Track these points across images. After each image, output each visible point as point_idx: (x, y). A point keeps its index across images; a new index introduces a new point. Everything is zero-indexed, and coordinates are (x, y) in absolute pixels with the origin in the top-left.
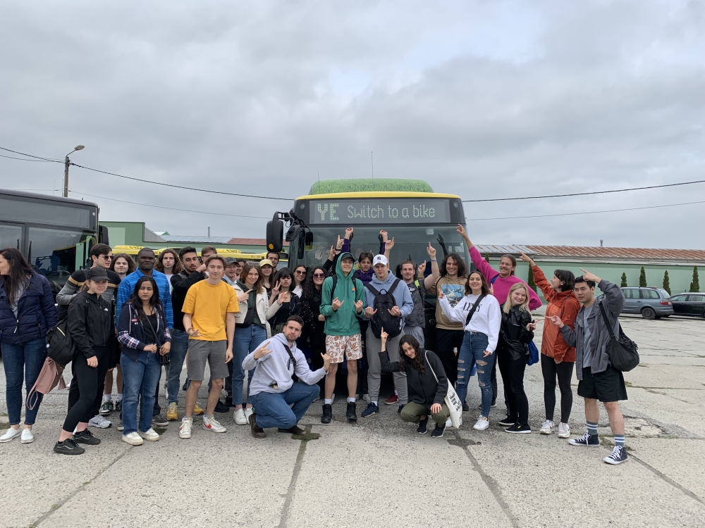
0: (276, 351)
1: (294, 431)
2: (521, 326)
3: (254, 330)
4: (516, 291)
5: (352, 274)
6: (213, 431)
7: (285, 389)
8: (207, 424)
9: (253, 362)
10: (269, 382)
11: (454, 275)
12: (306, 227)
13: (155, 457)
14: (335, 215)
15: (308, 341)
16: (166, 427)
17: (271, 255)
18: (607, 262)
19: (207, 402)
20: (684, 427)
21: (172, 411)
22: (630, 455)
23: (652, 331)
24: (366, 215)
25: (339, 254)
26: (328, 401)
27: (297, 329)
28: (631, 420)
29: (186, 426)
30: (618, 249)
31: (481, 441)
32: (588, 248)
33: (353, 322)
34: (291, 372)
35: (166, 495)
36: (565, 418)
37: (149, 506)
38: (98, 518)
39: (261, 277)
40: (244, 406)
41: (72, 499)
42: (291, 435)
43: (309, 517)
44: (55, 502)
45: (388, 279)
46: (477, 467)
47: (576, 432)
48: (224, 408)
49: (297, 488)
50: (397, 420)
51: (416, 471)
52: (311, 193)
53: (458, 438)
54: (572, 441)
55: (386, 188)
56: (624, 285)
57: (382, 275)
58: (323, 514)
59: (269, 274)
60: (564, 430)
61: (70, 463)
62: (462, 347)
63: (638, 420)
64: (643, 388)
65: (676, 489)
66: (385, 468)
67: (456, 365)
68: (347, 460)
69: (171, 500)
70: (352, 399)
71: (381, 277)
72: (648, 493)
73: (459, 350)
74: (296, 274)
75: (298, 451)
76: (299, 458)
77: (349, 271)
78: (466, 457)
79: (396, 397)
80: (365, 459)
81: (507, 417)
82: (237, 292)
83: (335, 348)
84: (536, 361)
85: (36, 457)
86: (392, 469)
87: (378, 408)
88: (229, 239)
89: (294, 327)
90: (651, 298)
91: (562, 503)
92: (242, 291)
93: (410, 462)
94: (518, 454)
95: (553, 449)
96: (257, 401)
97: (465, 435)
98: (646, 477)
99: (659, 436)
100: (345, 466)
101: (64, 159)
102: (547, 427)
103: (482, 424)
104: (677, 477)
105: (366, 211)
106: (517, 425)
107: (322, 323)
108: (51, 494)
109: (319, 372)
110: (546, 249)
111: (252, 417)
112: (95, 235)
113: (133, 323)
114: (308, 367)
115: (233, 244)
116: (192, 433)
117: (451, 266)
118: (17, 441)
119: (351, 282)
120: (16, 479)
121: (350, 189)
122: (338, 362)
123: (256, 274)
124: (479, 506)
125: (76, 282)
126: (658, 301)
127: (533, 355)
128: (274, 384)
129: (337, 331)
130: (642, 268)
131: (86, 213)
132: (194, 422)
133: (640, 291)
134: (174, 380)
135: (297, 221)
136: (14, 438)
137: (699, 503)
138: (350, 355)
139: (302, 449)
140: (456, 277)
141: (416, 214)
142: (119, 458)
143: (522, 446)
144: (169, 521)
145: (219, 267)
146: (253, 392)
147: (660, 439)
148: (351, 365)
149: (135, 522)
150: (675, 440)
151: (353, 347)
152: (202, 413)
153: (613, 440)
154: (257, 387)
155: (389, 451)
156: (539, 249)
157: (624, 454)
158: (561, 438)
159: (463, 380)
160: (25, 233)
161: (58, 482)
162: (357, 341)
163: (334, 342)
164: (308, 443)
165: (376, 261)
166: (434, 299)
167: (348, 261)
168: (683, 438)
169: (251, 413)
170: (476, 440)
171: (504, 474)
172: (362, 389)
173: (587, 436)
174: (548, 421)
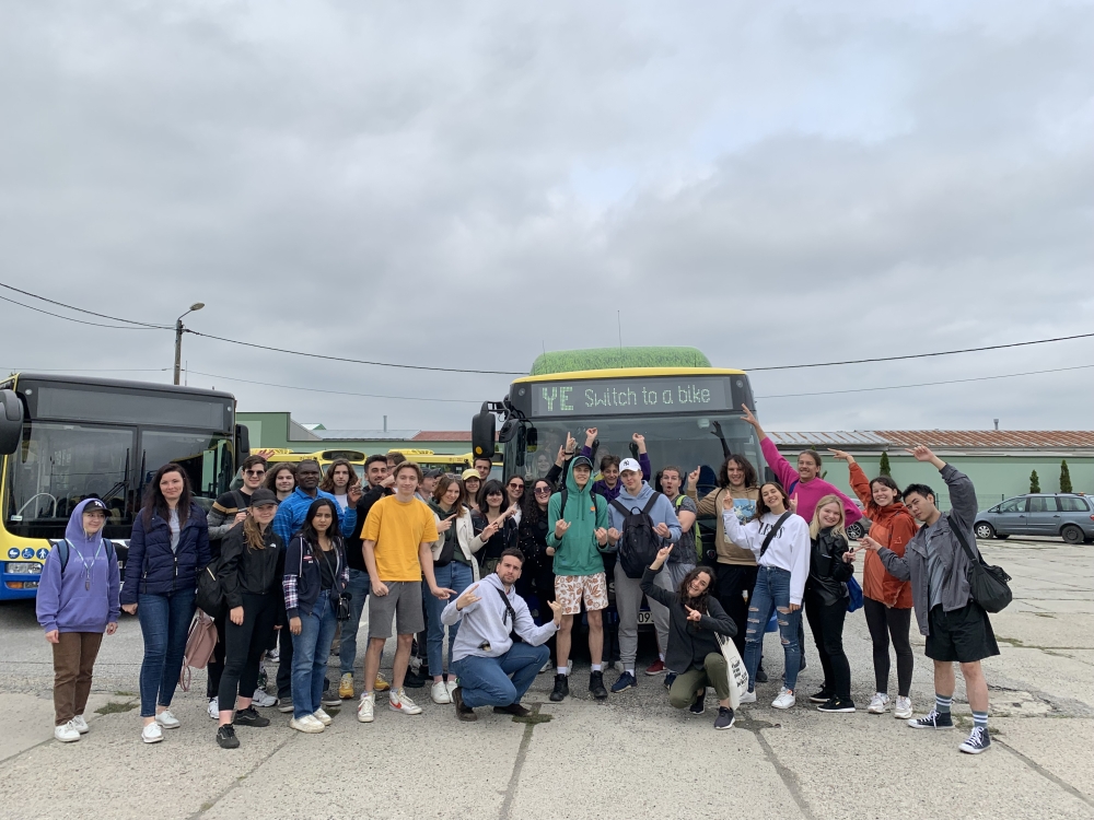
0: (487, 599)
1: (514, 710)
2: (834, 558)
3: (455, 569)
4: (826, 507)
5: (589, 487)
6: (403, 712)
7: (501, 652)
8: (396, 702)
9: (456, 614)
10: (478, 643)
11: (739, 485)
12: (527, 421)
13: (327, 745)
14: (567, 403)
15: (533, 584)
16: (339, 708)
17: (480, 462)
18: (1006, 454)
20: (1086, 702)
21: (346, 685)
23: (1075, 563)
24: (612, 400)
25: (571, 460)
26: (563, 670)
27: (515, 568)
28: (1010, 693)
29: (367, 703)
30: (1024, 432)
31: (781, 723)
32: (975, 433)
33: (591, 556)
34: (509, 628)
35: (347, 792)
36: (904, 690)
37: (325, 805)
40: (445, 679)
41: (225, 797)
44: (205, 800)
45: (642, 492)
46: (770, 755)
48: (417, 681)
49: (520, 784)
51: (684, 762)
52: (535, 372)
53: (749, 719)
54: (913, 722)
56: (1035, 490)
57: (633, 486)
58: (554, 814)
59: (475, 490)
60: (904, 707)
61: (216, 753)
62: (756, 590)
63: (1018, 693)
64: (1039, 648)
65: (1053, 784)
66: (642, 759)
67: (746, 613)
68: (589, 748)
69: (354, 798)
70: (597, 667)
71: (632, 490)
72: (1010, 789)
73: (750, 594)
74: (509, 488)
75: (521, 737)
76: (523, 746)
77: (584, 483)
78: (757, 745)
79: (662, 664)
80: (614, 747)
81: (821, 690)
83: (568, 593)
85: (172, 746)
86: (651, 759)
87: (634, 679)
88: (416, 433)
89: (511, 564)
91: (884, 802)
92: (438, 517)
93: (677, 751)
94: (833, 739)
95: (885, 733)
96: (463, 668)
97: (759, 716)
98: (1012, 769)
99: (1046, 715)
100: (586, 756)
101: (174, 324)
102: (878, 702)
103: (784, 700)
104: (1057, 769)
105: (612, 396)
106: (835, 701)
107: (552, 558)
108: (198, 791)
109: (548, 629)
110: (907, 435)
111: (457, 692)
112: (232, 437)
113: (305, 562)
114: (532, 621)
115: (422, 441)
116: (375, 715)
117: (735, 473)
119: (589, 498)
120: (150, 774)
121: (589, 365)
122: (572, 613)
123: (456, 491)
124: (768, 804)
125: (223, 509)
126: (1087, 514)
128: (485, 646)
129: (568, 569)
130: (1064, 463)
131: (218, 408)
132: (376, 700)
133: (1057, 499)
134: (348, 641)
135: (514, 413)
137: (1081, 801)
138: (590, 602)
139: (527, 735)
140: (743, 487)
141: (683, 399)
142: (280, 747)
143: (839, 729)
145: (412, 478)
146: (457, 657)
147: (1046, 719)
148: (594, 618)
150: (1069, 720)
151: (594, 591)
152: (387, 689)
153: (972, 720)
154: (462, 649)
155: (647, 737)
156: (896, 436)
157: (986, 738)
158: (898, 718)
159: (754, 636)
160: (138, 439)
161: (204, 777)
162: (599, 583)
163: (567, 584)
164: (536, 727)
165: (622, 467)
166: (713, 521)
167: (583, 468)
168: (1081, 717)
169: (455, 686)
170: (773, 721)
171: (808, 765)
172: (612, 653)
173: (935, 714)
174: (879, 694)
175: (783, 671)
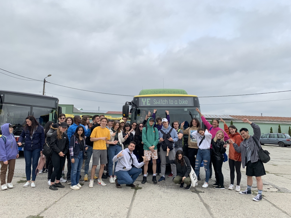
0: (125, 155)
1: (132, 186)
2: (221, 147)
3: (117, 147)
4: (219, 134)
5: (153, 126)
6: (101, 185)
7: (129, 170)
8: (99, 182)
9: (117, 159)
10: (123, 167)
11: (195, 127)
12: (138, 107)
13: (80, 194)
14: (149, 103)
15: (138, 152)
16: (84, 183)
17: (124, 118)
18: (264, 122)
19: (99, 175)
20: (287, 189)
21: (86, 177)
22: (263, 198)
23: (282, 152)
24: (161, 103)
26: (145, 175)
27: (133, 147)
28: (266, 185)
29: (91, 183)
30: (269, 117)
31: (205, 191)
32: (256, 117)
34: (131, 163)
35: (85, 207)
36: (238, 184)
37: (79, 210)
38: (61, 213)
39: (120, 127)
40: (113, 177)
41: (51, 207)
42: (131, 187)
43: (137, 215)
44: (45, 207)
45: (168, 128)
46: (202, 200)
47: (243, 189)
48: (106, 177)
49: (133, 206)
50: (172, 183)
51: (178, 201)
52: (140, 94)
53: (196, 190)
54: (241, 192)
55: (169, 93)
56: (271, 132)
57: (166, 126)
58: (142, 215)
59: (123, 126)
60: (238, 188)
63: (269, 186)
64: (274, 174)
65: (279, 210)
66: (167, 200)
68: (152, 197)
69: (87, 208)
70: (155, 175)
71: (166, 127)
72: (268, 212)
75: (133, 193)
76: (134, 195)
77: (152, 125)
78: (198, 197)
79: (172, 175)
80: (159, 197)
81: (215, 183)
82: (111, 132)
83: (148, 155)
84: (227, 160)
85: (37, 192)
86: (169, 200)
87: (165, 178)
88: (107, 112)
89: (132, 146)
90: (282, 138)
91: (233, 214)
92: (113, 132)
93: (176, 198)
94: (219, 196)
95: (233, 195)
96: (118, 174)
97: (198, 189)
98: (268, 206)
99: (277, 192)
100: (151, 199)
102: (231, 187)
103: (205, 185)
104: (281, 207)
105: (161, 101)
106: (219, 186)
108: (44, 205)
109: (142, 164)
110: (238, 117)
111: (116, 180)
112: (57, 110)
113: (76, 143)
114: (137, 161)
115: (109, 114)
116: (93, 186)
117: (194, 123)
118: (29, 187)
119: (153, 129)
120: (31, 200)
121: (155, 93)
122: (148, 160)
123: (118, 126)
124: (201, 214)
125: (53, 128)
126: (285, 139)
127: (226, 158)
128: (124, 168)
130: (279, 125)
131: (54, 102)
132: (94, 182)
133: (278, 135)
134: (87, 165)
135: (134, 105)
136: (28, 186)
137: (287, 215)
138: (153, 157)
139: (135, 193)
141: (180, 103)
142: (67, 193)
143: (220, 194)
144: (87, 215)
145: (105, 122)
146: (117, 170)
148: (154, 161)
149: (74, 215)
150: (283, 193)
151: (155, 154)
152: (97, 179)
153: (257, 192)
154: (118, 168)
155: (168, 194)
156: (235, 117)
157: (261, 198)
158: (236, 191)
159: (197, 168)
160: (31, 109)
161: (46, 201)
162: (156, 152)
163: (147, 152)
164: (137, 190)
165: (163, 121)
167: (152, 121)
168: (286, 192)
169: (116, 179)
170: (202, 191)
171: (212, 203)
172: (159, 171)
173: (247, 191)
174: (231, 185)
175: (205, 178)
